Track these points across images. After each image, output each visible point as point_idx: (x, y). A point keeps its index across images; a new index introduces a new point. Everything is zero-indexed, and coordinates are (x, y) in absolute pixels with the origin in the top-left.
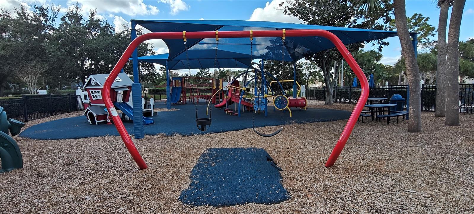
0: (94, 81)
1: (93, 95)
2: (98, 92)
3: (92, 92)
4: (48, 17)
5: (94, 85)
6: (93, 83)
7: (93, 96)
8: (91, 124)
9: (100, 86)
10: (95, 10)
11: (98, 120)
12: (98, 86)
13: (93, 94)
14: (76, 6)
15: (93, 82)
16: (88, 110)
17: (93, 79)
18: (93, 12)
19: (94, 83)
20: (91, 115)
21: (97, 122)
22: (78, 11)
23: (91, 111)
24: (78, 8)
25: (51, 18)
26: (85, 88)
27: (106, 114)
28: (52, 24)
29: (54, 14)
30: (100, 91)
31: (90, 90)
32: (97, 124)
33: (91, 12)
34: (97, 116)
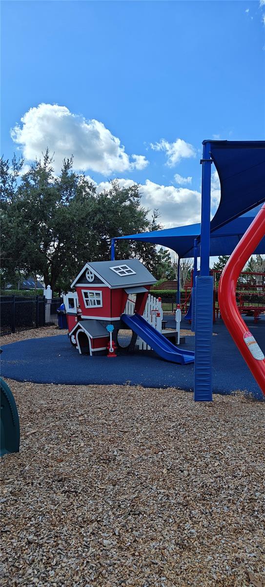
0: (91, 273)
1: (87, 299)
2: (98, 294)
3: (86, 294)
4: (7, 175)
5: (91, 280)
6: (90, 278)
7: (87, 301)
8: (80, 353)
9: (104, 283)
10: (71, 159)
11: (93, 347)
12: (101, 283)
13: (88, 297)
14: (45, 155)
15: (90, 275)
16: (79, 327)
17: (91, 269)
18: (68, 163)
19: (92, 277)
20: (82, 336)
21: (91, 350)
22: (48, 162)
23: (83, 330)
24: (48, 158)
25: (12, 177)
26: (74, 286)
27: (107, 336)
28: (12, 186)
29: (16, 170)
30: (100, 292)
31: (83, 291)
32: (91, 355)
33: (65, 163)
34: (93, 340)
